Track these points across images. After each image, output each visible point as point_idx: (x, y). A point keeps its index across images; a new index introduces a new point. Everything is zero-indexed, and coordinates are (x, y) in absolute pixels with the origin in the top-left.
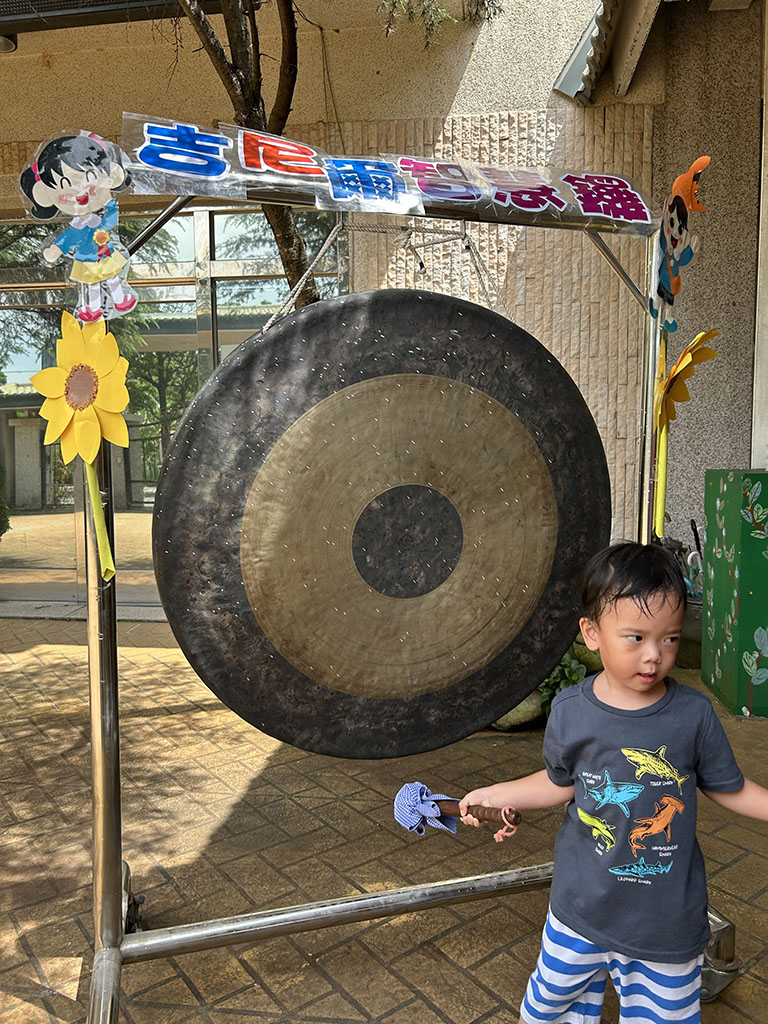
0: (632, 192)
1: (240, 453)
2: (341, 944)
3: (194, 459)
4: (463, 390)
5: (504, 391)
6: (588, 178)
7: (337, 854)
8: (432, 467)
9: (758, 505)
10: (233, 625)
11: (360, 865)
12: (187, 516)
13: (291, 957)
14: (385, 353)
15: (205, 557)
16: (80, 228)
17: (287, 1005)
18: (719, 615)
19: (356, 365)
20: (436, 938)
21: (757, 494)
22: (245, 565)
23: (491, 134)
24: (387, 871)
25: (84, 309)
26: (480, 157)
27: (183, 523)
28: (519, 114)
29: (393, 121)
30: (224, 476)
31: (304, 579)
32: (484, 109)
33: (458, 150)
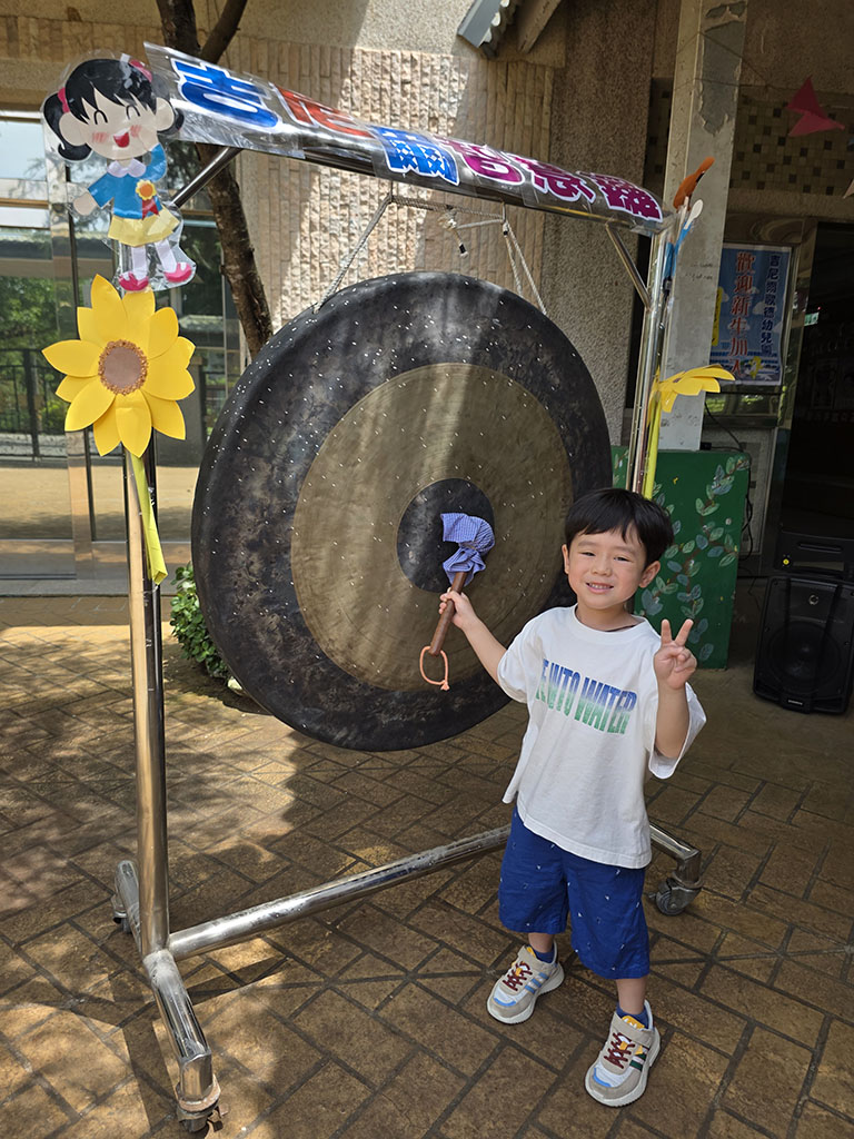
1: (293, 443)
2: (355, 908)
3: (244, 451)
4: (503, 382)
5: (536, 382)
8: (472, 460)
10: (281, 627)
11: (345, 833)
12: (237, 513)
13: (311, 929)
14: (434, 340)
15: (255, 557)
16: (121, 175)
17: (325, 972)
19: (408, 351)
20: (438, 891)
22: (296, 564)
23: (393, 75)
24: (372, 836)
25: (126, 276)
26: (380, 99)
27: (232, 522)
28: (422, 56)
29: (286, 42)
30: (276, 470)
31: (352, 578)
32: (386, 45)
33: (357, 87)
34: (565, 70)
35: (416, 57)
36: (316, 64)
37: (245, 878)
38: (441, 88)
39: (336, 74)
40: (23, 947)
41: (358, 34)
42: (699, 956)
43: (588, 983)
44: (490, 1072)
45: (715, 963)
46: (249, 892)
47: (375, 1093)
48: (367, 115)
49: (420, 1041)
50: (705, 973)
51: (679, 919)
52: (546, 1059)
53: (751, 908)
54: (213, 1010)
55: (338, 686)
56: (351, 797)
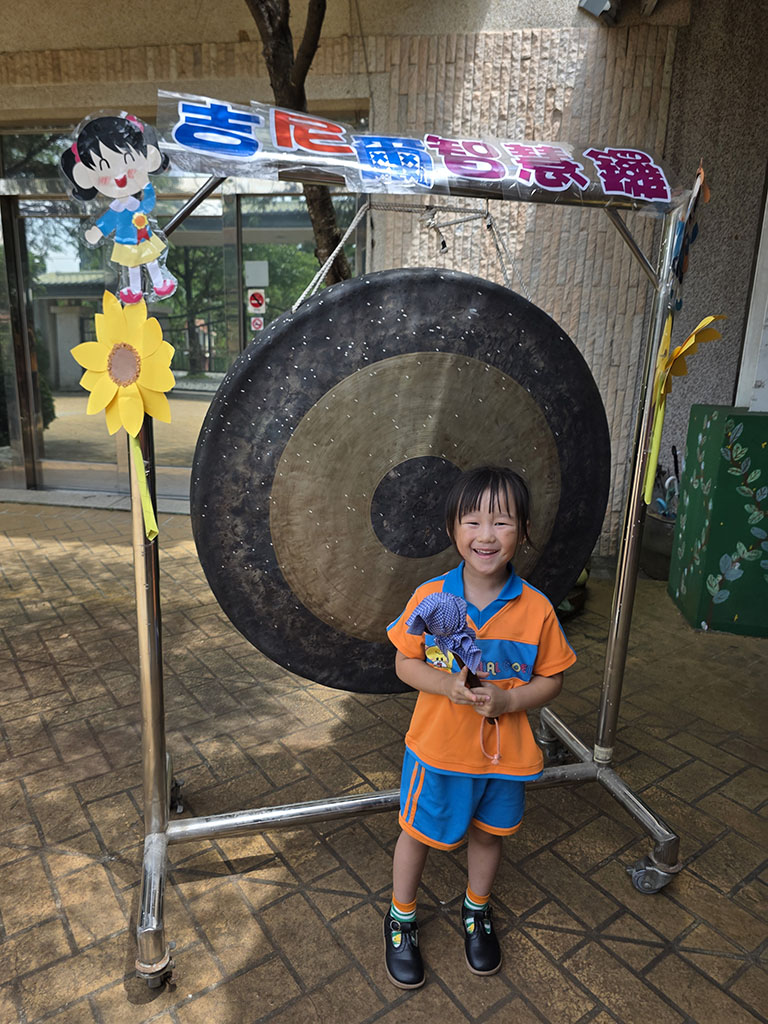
0: (655, 166)
1: (270, 426)
2: (347, 825)
3: (228, 432)
4: (479, 367)
5: (517, 367)
6: (612, 153)
7: (345, 744)
8: (447, 440)
9: (738, 445)
10: (263, 581)
11: (365, 755)
12: (222, 483)
13: (305, 836)
14: (407, 332)
15: (238, 521)
16: (121, 210)
17: (302, 878)
18: (690, 539)
19: (380, 343)
21: (738, 435)
22: (275, 528)
23: (514, 53)
24: (386, 761)
25: (125, 291)
26: (501, 77)
27: (218, 490)
28: (542, 32)
29: (416, 36)
30: (255, 448)
31: (327, 541)
32: (508, 26)
33: (479, 69)
34: (689, 28)
35: (536, 34)
36: (442, 52)
37: (268, 780)
38: (560, 59)
39: (460, 58)
40: (88, 806)
41: (484, 20)
42: (660, 941)
43: (535, 942)
44: (409, 1002)
45: (675, 952)
46: (268, 793)
47: (304, 994)
48: (488, 93)
49: (359, 959)
50: (659, 959)
51: (652, 899)
52: (465, 1004)
53: (737, 904)
54: (203, 889)
55: (318, 634)
56: (382, 722)
